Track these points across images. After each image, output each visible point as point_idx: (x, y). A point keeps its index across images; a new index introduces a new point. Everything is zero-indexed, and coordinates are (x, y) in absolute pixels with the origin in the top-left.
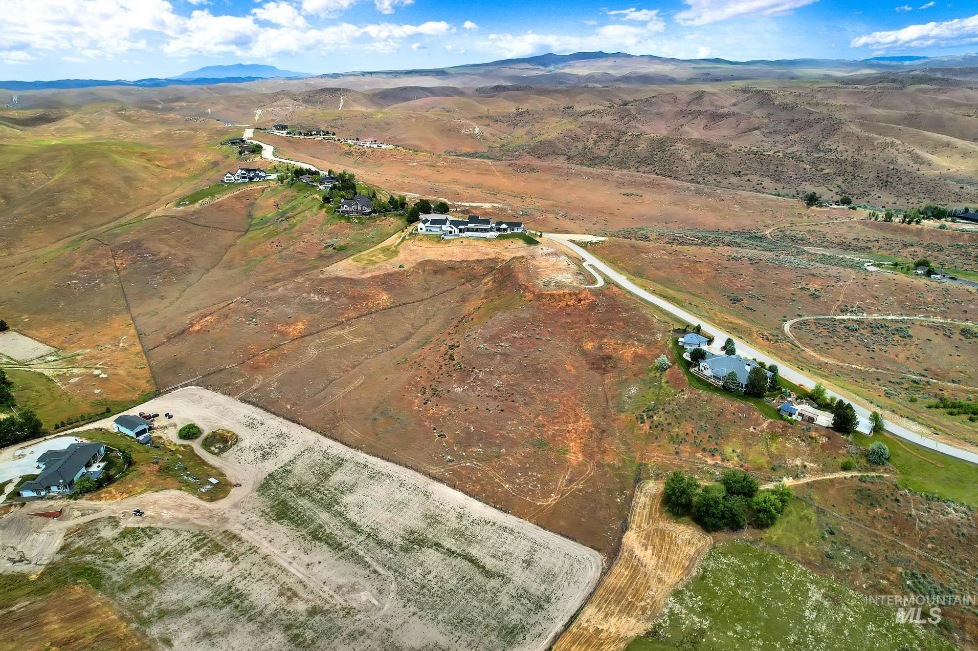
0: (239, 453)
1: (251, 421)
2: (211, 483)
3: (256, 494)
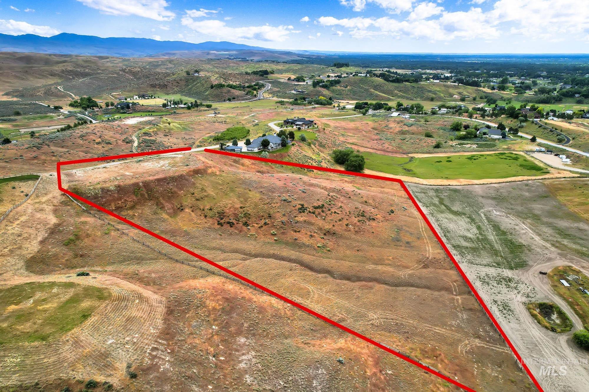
0: (531, 295)
1: (505, 312)
2: (567, 281)
3: (531, 263)
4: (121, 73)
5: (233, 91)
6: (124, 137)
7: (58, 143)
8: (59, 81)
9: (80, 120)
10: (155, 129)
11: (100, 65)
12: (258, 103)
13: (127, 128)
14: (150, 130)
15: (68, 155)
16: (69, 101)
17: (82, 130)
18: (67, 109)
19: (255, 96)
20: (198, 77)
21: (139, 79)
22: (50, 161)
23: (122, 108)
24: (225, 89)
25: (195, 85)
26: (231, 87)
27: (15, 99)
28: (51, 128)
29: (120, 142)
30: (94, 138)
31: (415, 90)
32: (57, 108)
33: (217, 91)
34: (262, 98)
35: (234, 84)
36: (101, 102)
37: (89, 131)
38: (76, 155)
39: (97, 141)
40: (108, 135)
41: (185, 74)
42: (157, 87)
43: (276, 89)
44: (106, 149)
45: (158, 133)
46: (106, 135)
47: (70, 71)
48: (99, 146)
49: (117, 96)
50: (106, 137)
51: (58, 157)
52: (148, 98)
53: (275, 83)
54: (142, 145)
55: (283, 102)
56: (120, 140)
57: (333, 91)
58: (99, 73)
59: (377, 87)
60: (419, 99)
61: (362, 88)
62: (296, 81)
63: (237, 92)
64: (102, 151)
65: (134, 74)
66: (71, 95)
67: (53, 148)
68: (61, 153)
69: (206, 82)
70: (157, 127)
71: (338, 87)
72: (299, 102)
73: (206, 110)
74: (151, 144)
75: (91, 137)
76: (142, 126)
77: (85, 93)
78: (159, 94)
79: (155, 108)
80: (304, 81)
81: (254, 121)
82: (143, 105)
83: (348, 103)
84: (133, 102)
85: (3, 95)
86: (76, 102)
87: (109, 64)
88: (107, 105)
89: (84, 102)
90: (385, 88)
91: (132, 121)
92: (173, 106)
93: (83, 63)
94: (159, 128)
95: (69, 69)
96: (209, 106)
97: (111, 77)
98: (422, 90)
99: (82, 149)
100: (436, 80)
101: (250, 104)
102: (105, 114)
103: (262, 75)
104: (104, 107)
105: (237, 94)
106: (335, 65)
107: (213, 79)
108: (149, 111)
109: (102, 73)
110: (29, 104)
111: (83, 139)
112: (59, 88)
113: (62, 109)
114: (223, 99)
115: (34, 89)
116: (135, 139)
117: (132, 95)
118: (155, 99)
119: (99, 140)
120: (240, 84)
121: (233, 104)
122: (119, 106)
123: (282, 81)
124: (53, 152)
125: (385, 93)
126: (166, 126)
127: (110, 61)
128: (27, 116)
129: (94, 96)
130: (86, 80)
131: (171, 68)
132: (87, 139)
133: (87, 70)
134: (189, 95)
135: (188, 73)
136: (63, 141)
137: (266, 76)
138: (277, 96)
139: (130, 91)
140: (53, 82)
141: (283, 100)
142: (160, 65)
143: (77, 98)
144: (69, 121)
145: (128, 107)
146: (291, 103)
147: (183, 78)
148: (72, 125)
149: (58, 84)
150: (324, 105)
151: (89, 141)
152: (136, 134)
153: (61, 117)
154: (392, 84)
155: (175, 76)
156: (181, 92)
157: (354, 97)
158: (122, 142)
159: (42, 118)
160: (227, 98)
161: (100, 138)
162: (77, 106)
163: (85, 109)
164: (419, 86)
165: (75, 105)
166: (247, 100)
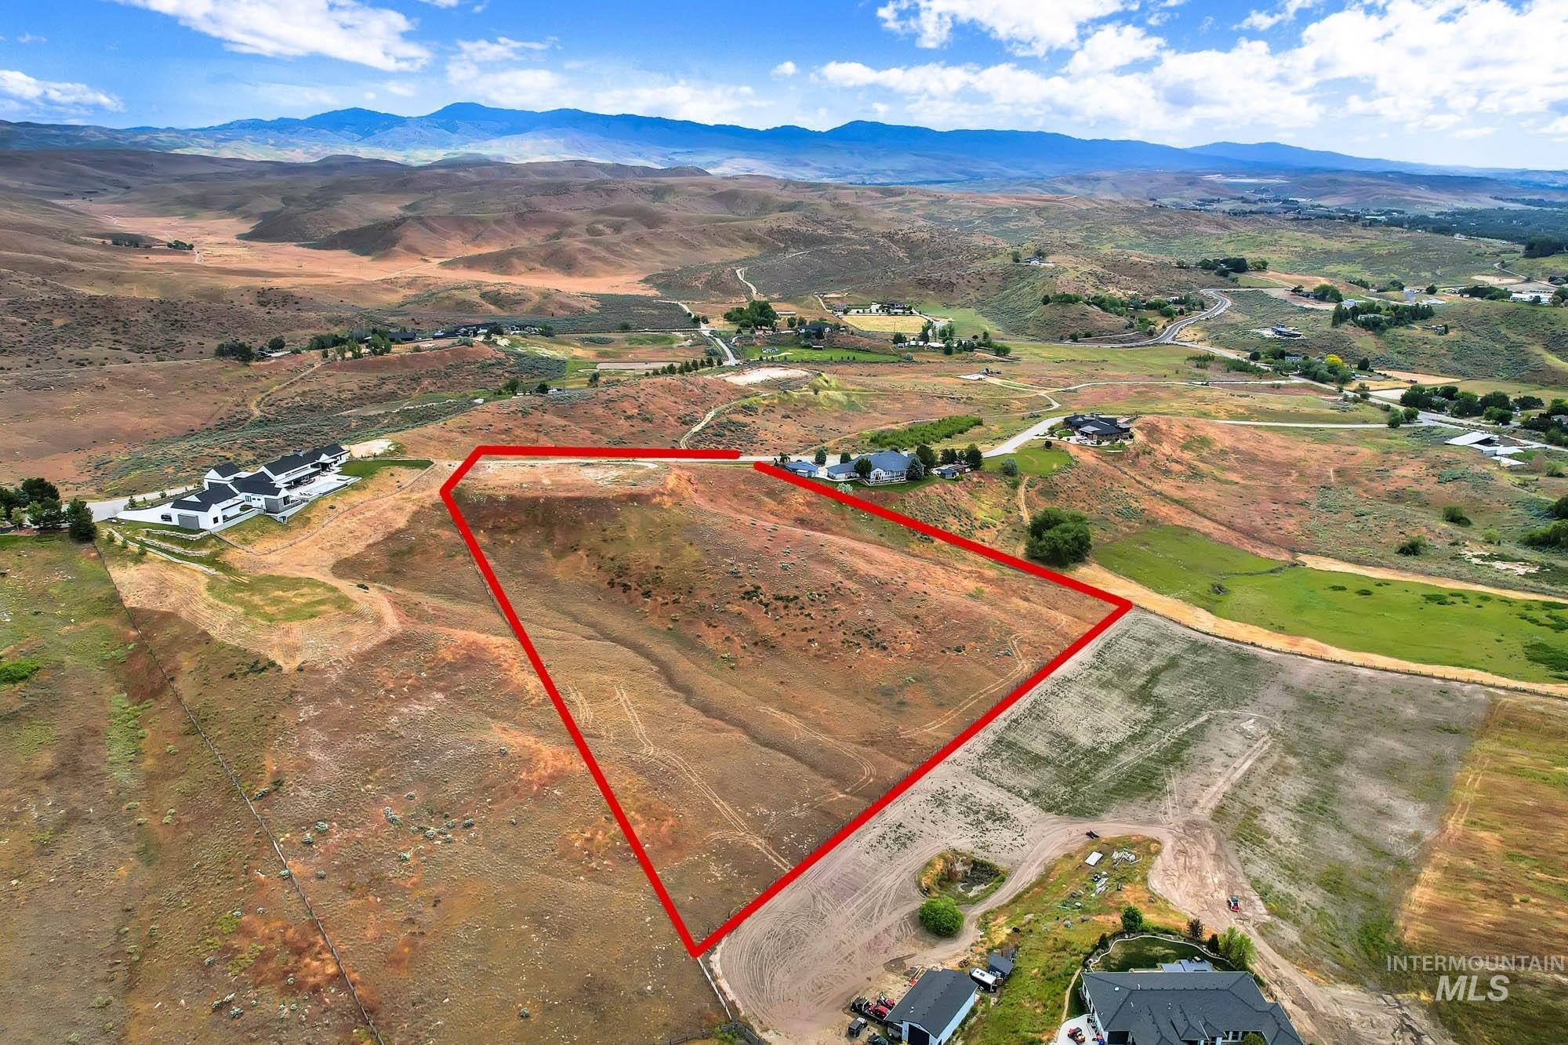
5: (1094, 314)
10: (776, 401)
13: (718, 393)
18: (717, 324)
19: (1151, 333)
23: (807, 336)
24: (1075, 310)
26: (1101, 301)
29: (671, 420)
30: (627, 407)
32: (698, 321)
34: (1167, 340)
35: (1118, 295)
39: (628, 413)
41: (1008, 260)
42: (932, 286)
45: (778, 409)
47: (790, 230)
49: (834, 302)
56: (673, 416)
58: (840, 239)
62: (1315, 297)
63: (1105, 321)
64: (622, 434)
65: (912, 246)
66: (751, 291)
70: (784, 396)
78: (929, 303)
81: (1048, 405)
82: (853, 334)
83: (1411, 381)
85: (640, 282)
86: (739, 310)
88: (791, 324)
89: (748, 314)
92: (914, 343)
94: (786, 398)
95: (790, 225)
97: (857, 252)
102: (769, 345)
103: (1223, 273)
104: (782, 327)
105: (1102, 324)
107: (1066, 277)
111: (607, 406)
112: (738, 271)
113: (707, 323)
114: (1059, 335)
119: (635, 412)
120: (1135, 297)
122: (803, 331)
126: (805, 396)
128: (635, 335)
130: (803, 255)
132: (614, 407)
133: (820, 231)
135: (1016, 258)
137: (1236, 276)
147: (999, 270)
149: (743, 263)
151: (614, 412)
152: (724, 407)
153: (688, 342)
156: (982, 304)
159: (656, 341)
160: (1070, 332)
162: (735, 320)
165: (734, 316)
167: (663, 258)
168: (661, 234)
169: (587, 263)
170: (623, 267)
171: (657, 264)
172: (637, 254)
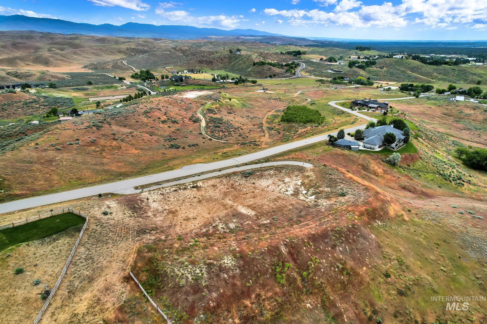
4: (173, 50)
5: (273, 68)
6: (189, 115)
7: (121, 121)
8: (124, 57)
9: (140, 91)
10: (218, 105)
11: (156, 45)
12: (299, 80)
13: (190, 103)
14: (213, 106)
15: (131, 138)
16: (131, 73)
17: (145, 104)
18: (129, 80)
19: (294, 74)
20: (239, 55)
21: (187, 56)
22: (110, 148)
23: (176, 81)
24: (266, 67)
25: (237, 62)
26: (271, 64)
27: (90, 71)
28: (115, 97)
29: (186, 120)
30: (159, 116)
31: (456, 73)
32: (121, 79)
33: (259, 68)
34: (300, 76)
35: (273, 62)
36: (157, 75)
37: (153, 106)
38: (140, 137)
39: (162, 119)
40: (174, 111)
41: (228, 53)
42: (204, 63)
43: (310, 68)
44: (173, 129)
45: (221, 109)
46: (171, 111)
47: (133, 48)
48: (164, 126)
49: (170, 70)
50: (171, 114)
51: (119, 141)
52: (197, 73)
53: (309, 62)
54: (210, 125)
55: (323, 80)
56: (186, 118)
57: (369, 72)
58: (155, 51)
59: (413, 69)
60: (462, 82)
61: (399, 70)
62: (328, 61)
63: (277, 70)
64: (168, 133)
65: (183, 52)
66: (133, 69)
67: (115, 128)
68: (123, 134)
69: (248, 60)
70: (220, 103)
71: (373, 68)
72: (339, 81)
73: (252, 86)
74: (220, 125)
75: (156, 113)
76: (204, 101)
77: (144, 67)
78: (205, 69)
79: (205, 82)
80: (336, 61)
81: (306, 99)
82: (194, 79)
83: (387, 84)
84: (186, 76)
85: (82, 68)
86: (136, 74)
87: (162, 44)
88: (163, 78)
89: (143, 75)
90: (423, 70)
91: (192, 95)
92: (222, 81)
93: (143, 43)
94: (221, 103)
95: (133, 47)
96: (254, 82)
97: (165, 54)
98: (464, 72)
99: (147, 129)
100: (478, 62)
101: (291, 81)
102: (161, 85)
103: (295, 55)
104: (160, 79)
105: (277, 71)
106: (357, 49)
107: (254, 57)
108: (200, 85)
109: (157, 51)
110: (100, 76)
111: (147, 116)
112: (123, 62)
113: (125, 80)
114: (265, 76)
115: (105, 63)
116: (201, 117)
117: (182, 69)
118: (202, 74)
119: (164, 118)
120: (278, 63)
121: (275, 81)
122: (174, 79)
123: (314, 61)
124: (114, 134)
125: (423, 76)
126: (227, 102)
127: (163, 42)
128: (97, 86)
129: (151, 70)
130: (145, 56)
131: (212, 48)
132: (152, 116)
133: (146, 49)
134: (232, 71)
135: (231, 52)
136: (126, 118)
137: (299, 56)
138: (314, 74)
139: (181, 66)
140: (119, 58)
141: (322, 78)
142: (202, 46)
143: (138, 71)
144: (131, 91)
145: (181, 80)
146: (331, 82)
147: (227, 56)
148: (133, 96)
149: (124, 59)
150: (365, 85)
151: (153, 119)
152: (200, 110)
153: (124, 87)
154: (429, 66)
155: (218, 54)
156: (225, 68)
157: (392, 78)
158: (189, 121)
159: (108, 88)
160: (268, 75)
161: (165, 114)
162: (137, 78)
163: (144, 80)
164: (460, 68)
165: (136, 76)
166: (287, 77)
167: (87, 59)
168: (84, 51)
169: (54, 61)
170: (72, 63)
171: (86, 62)
172: (75, 58)
